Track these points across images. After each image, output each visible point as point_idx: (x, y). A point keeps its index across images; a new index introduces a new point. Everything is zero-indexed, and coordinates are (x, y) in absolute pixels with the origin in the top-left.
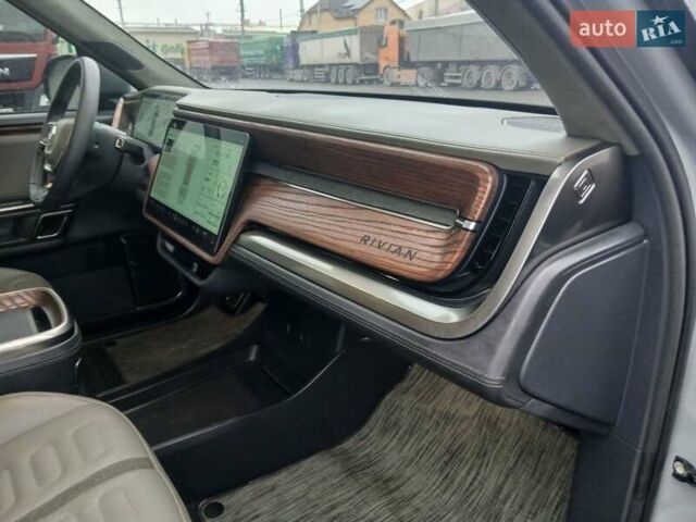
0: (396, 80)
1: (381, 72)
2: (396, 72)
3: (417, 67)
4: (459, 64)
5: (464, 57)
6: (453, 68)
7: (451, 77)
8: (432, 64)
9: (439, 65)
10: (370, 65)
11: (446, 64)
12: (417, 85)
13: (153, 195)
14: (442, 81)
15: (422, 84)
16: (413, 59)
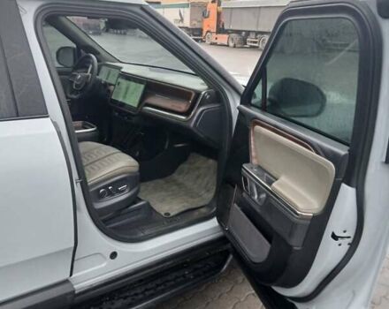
0: (214, 41)
1: (204, 34)
2: (214, 35)
3: (229, 33)
4: (257, 33)
5: (260, 29)
6: (252, 36)
7: (251, 42)
8: (238, 32)
9: (244, 33)
10: (197, 29)
11: (248, 33)
12: (228, 46)
13: (113, 97)
14: (246, 44)
15: (231, 44)
16: (226, 27)
